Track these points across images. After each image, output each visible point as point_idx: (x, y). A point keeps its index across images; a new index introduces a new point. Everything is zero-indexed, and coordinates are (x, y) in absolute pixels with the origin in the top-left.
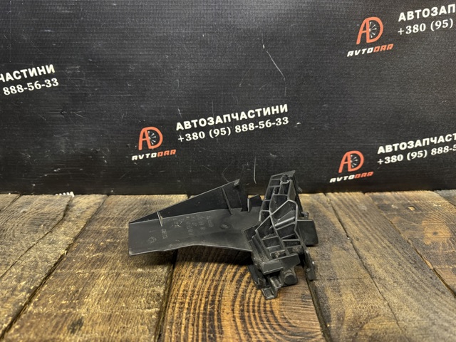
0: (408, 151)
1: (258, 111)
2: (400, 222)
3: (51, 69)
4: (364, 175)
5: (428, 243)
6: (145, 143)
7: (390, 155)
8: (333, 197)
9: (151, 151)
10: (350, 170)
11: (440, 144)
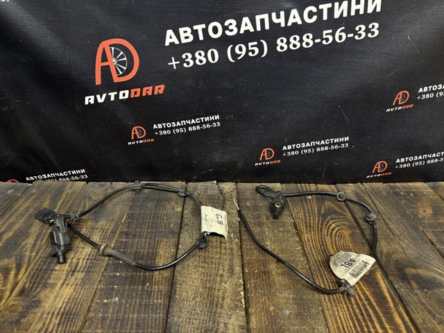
0: (413, 161)
1: (332, 140)
2: (406, 204)
3: (217, 117)
4: (387, 174)
5: (421, 216)
6: (264, 157)
7: (403, 163)
8: (367, 185)
9: (267, 161)
10: (379, 171)
11: (433, 158)
